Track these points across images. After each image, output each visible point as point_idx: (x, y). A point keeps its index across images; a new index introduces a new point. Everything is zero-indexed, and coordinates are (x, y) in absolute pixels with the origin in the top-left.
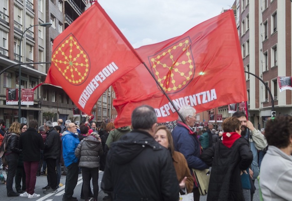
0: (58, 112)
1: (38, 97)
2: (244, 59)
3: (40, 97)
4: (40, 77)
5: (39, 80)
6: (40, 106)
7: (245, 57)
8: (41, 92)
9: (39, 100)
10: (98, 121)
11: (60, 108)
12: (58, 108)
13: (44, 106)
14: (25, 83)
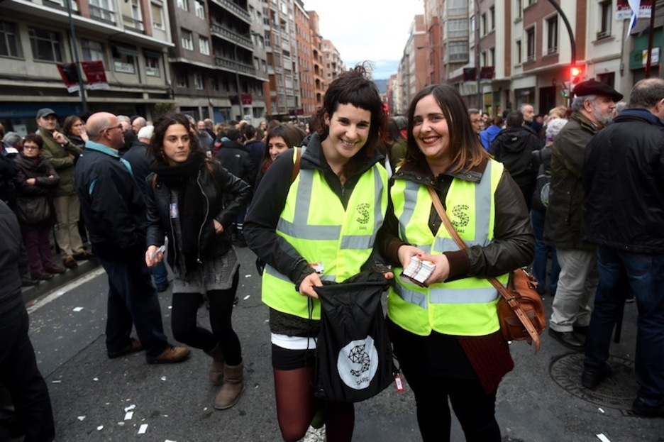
0: (211, 105)
1: (166, 82)
2: (484, 38)
3: (170, 82)
4: (165, 50)
5: (165, 56)
6: (171, 96)
7: (486, 35)
8: (171, 74)
9: (168, 87)
10: (281, 113)
11: (214, 97)
12: (209, 97)
13: (180, 95)
14: (135, 59)
